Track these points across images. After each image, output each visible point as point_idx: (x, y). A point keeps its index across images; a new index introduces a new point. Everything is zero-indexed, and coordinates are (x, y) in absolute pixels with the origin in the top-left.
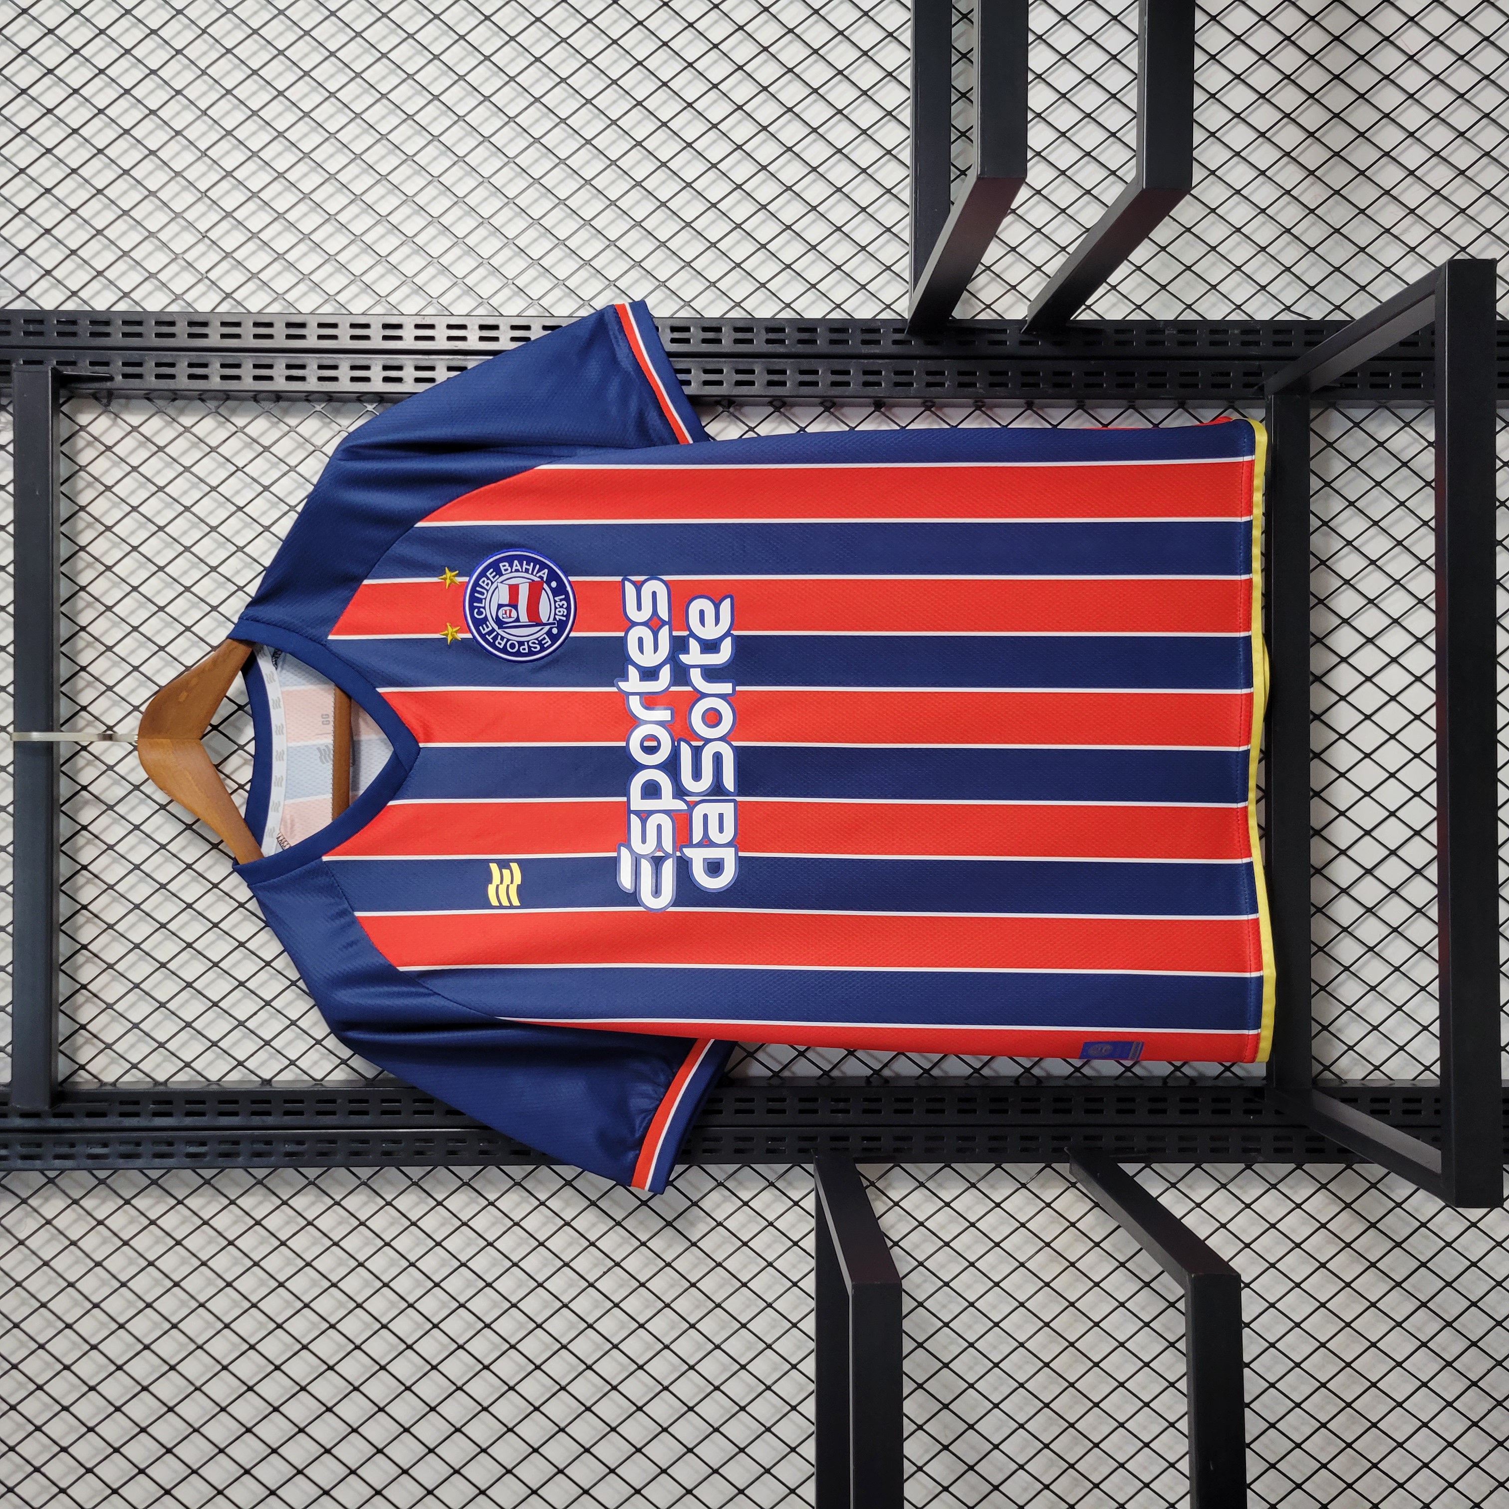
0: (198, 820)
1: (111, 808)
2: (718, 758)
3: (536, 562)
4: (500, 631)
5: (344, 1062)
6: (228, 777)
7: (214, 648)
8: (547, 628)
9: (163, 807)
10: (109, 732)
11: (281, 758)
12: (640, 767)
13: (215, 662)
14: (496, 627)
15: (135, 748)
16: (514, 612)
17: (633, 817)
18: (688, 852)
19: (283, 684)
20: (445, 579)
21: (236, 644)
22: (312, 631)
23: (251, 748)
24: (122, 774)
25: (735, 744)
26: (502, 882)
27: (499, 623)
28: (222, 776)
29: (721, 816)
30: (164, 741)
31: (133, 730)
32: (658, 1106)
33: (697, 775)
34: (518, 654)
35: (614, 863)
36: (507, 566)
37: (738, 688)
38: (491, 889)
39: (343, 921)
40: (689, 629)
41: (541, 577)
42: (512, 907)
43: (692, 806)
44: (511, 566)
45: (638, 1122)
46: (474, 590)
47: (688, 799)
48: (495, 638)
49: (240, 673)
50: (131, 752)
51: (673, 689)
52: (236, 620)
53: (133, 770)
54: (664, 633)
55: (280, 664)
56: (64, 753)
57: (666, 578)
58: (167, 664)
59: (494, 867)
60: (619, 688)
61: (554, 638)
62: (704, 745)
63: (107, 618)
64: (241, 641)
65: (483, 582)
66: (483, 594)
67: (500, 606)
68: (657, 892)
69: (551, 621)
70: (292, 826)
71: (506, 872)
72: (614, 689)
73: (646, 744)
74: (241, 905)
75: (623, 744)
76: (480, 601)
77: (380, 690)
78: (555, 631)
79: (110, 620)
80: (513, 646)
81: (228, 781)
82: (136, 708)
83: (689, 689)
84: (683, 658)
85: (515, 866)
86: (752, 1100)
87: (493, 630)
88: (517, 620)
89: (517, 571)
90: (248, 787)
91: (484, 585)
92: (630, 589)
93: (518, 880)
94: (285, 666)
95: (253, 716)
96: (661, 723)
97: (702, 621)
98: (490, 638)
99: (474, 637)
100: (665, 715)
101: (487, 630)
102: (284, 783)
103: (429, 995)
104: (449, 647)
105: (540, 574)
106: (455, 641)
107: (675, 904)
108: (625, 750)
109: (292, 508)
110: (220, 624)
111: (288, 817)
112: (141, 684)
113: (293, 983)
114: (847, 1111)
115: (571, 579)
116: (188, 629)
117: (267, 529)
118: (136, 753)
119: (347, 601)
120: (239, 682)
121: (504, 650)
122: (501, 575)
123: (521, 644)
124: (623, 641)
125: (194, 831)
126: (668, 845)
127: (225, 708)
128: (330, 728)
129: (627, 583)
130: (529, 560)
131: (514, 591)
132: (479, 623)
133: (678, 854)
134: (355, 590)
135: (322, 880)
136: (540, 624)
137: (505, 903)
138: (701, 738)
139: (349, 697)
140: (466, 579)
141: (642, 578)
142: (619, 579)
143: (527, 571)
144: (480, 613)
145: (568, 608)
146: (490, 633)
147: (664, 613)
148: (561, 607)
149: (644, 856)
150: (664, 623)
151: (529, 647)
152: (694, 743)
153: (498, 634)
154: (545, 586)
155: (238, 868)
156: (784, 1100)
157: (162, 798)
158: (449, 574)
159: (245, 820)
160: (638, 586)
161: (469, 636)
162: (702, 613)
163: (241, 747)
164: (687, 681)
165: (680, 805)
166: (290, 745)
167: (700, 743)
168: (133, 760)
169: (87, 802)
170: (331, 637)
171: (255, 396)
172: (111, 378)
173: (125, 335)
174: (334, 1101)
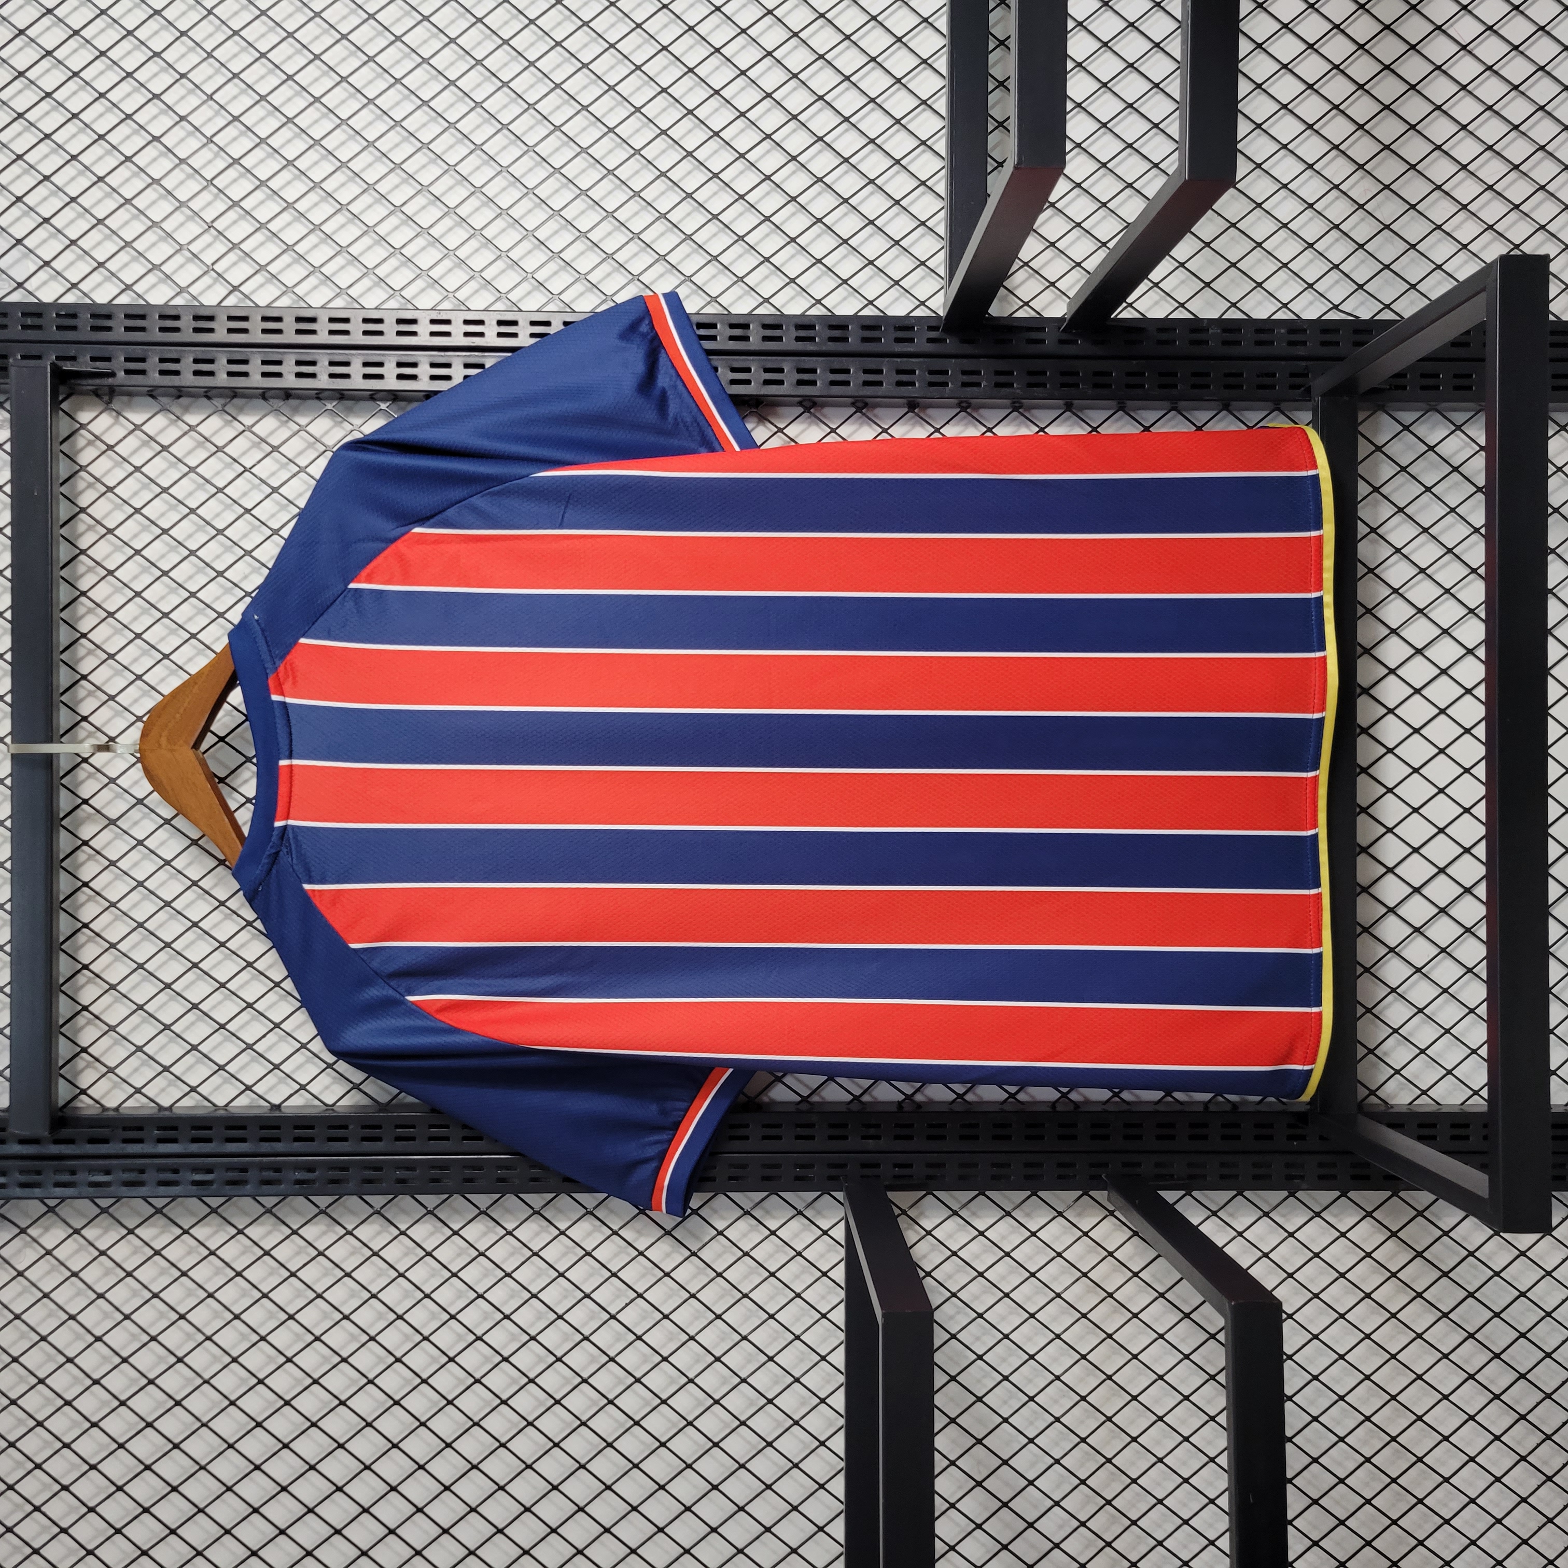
0: (204, 835)
1: (113, 822)
5: (356, 1086)
9: (168, 822)
10: (111, 744)
15: (139, 760)
24: (125, 787)
50: (134, 765)
53: (136, 783)
56: (64, 765)
58: (172, 672)
63: (109, 624)
82: (139, 719)
86: (779, 1126)
112: (145, 694)
114: (878, 1137)
116: (193, 636)
118: (139, 765)
125: (200, 846)
156: (813, 1126)
157: (167, 812)
168: (137, 772)
169: (89, 817)
171: (264, 394)
172: (113, 375)
173: (127, 329)
174: (345, 1127)
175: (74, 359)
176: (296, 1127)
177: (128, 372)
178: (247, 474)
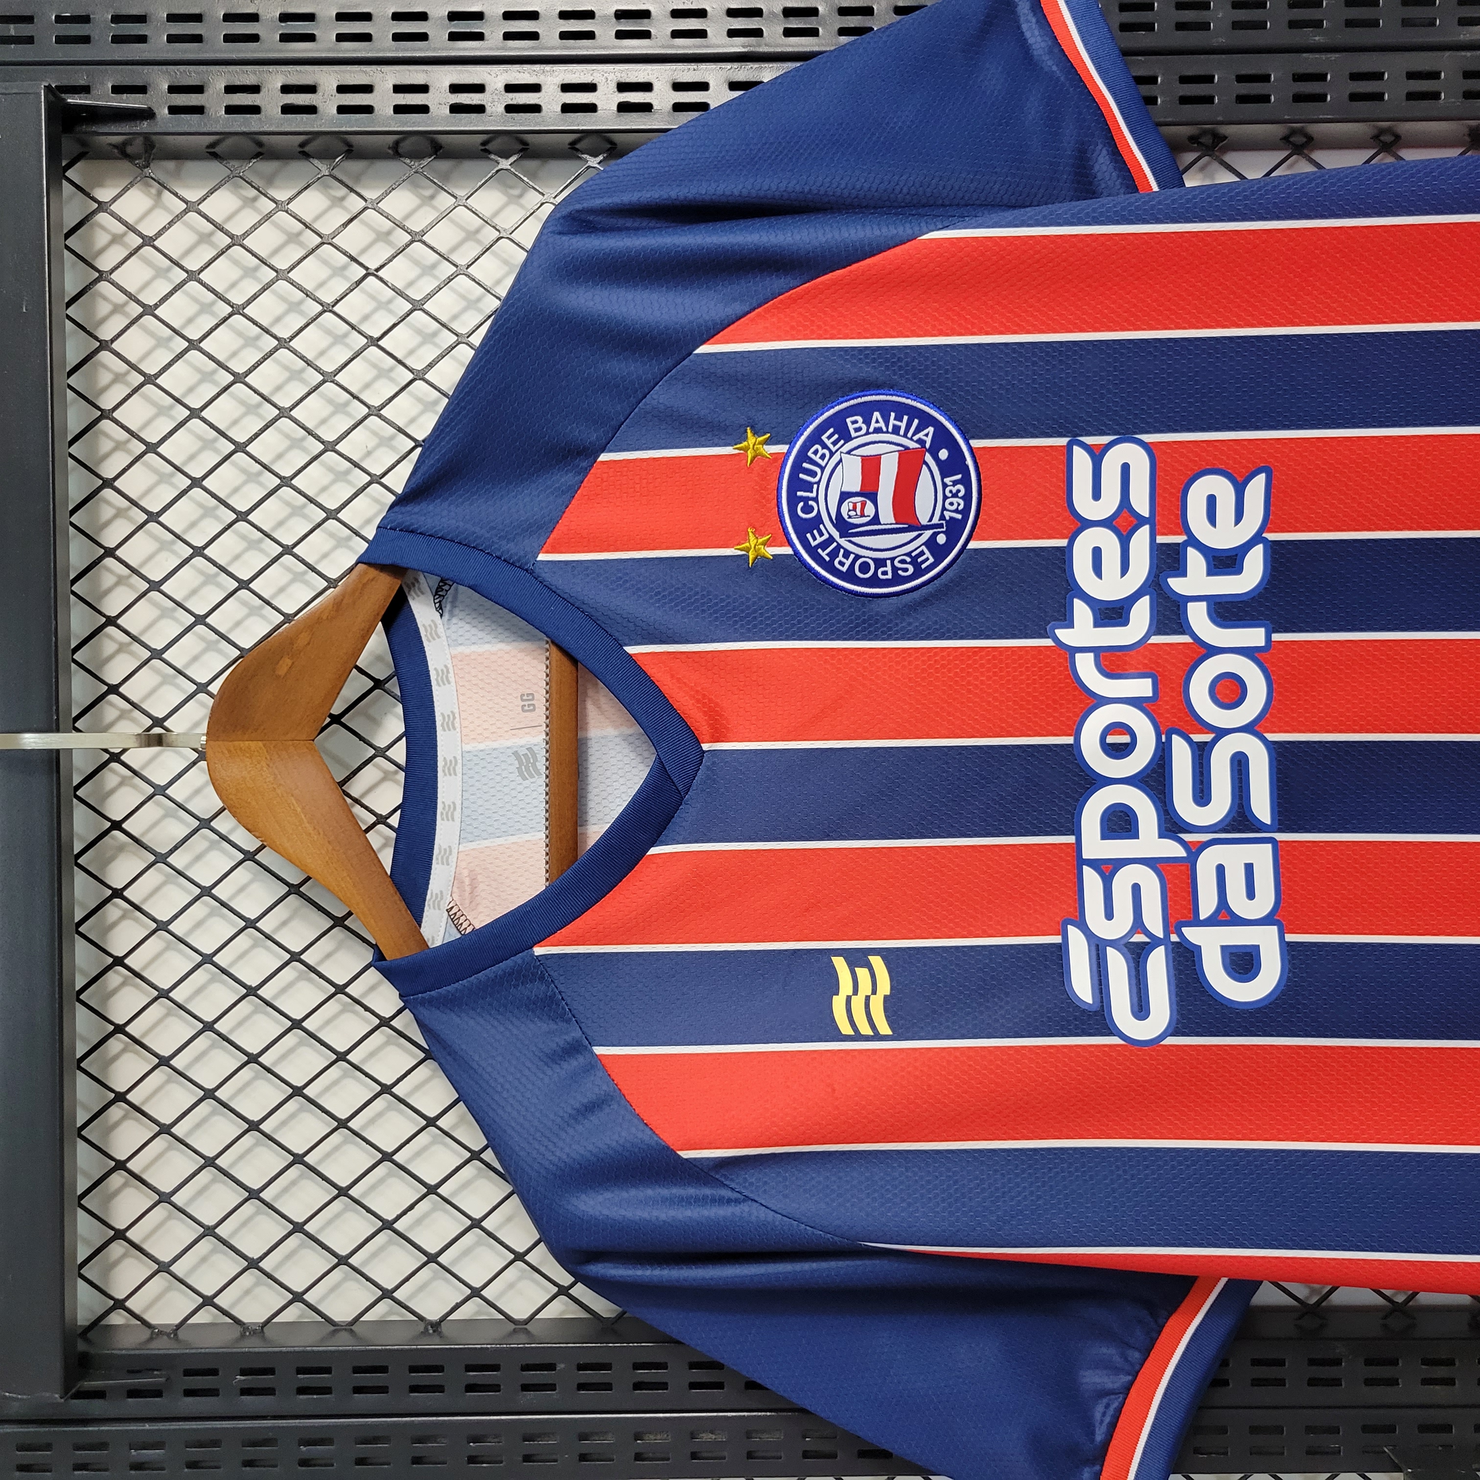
0: (308, 879)
1: (161, 858)
2: (1240, 763)
3: (914, 413)
4: (843, 542)
5: (563, 1291)
6: (357, 801)
7: (332, 583)
8: (928, 534)
9: (250, 856)
10: (157, 730)
11: (452, 772)
12: (1098, 782)
13: (338, 605)
14: (836, 534)
15: (202, 756)
16: (870, 506)
17: (1087, 871)
18: (1192, 934)
19: (453, 643)
20: (746, 449)
21: (373, 572)
22: (511, 548)
23: (399, 753)
24: (179, 799)
25: (1271, 737)
26: (856, 991)
27: (843, 526)
28: (349, 800)
29: (1249, 869)
30: (253, 744)
31: (197, 725)
32: (1132, 1383)
33: (1202, 795)
34: (874, 581)
35: (1059, 954)
36: (860, 423)
37: (1276, 637)
38: (838, 1004)
39: (575, 1063)
40: (1187, 531)
41: (921, 442)
42: (877, 1037)
43: (1195, 851)
44: (867, 422)
45: (1098, 1416)
46: (797, 468)
47: (1187, 837)
48: (834, 554)
49: (380, 623)
50: (194, 763)
51: (1155, 639)
52: (370, 533)
53: (197, 792)
54: (1141, 540)
55: (447, 608)
56: (80, 767)
57: (1147, 438)
58: (253, 612)
59: (840, 963)
60: (1056, 639)
61: (940, 553)
62: (1215, 741)
63: (150, 534)
64: (383, 568)
65: (815, 452)
66: (813, 474)
67: (844, 496)
68: (1141, 1009)
69: (935, 520)
70: (473, 888)
71: (862, 973)
72: (1048, 642)
73: (1110, 739)
74: (385, 1022)
75: (1070, 740)
76: (808, 487)
77: (631, 650)
78: (941, 539)
79: (156, 538)
80: (865, 568)
81: (357, 810)
82: (202, 688)
83: (1186, 639)
84: (1176, 584)
85: (876, 961)
86: (1281, 1363)
87: (831, 539)
88: (876, 520)
89: (878, 430)
90: (394, 820)
91: (817, 458)
92: (1081, 460)
93: (885, 986)
94: (456, 611)
95: (403, 700)
96: (1135, 702)
97: (1212, 518)
98: (824, 554)
99: (796, 552)
100: (1143, 687)
101: (819, 540)
102: (457, 814)
103: (737, 1201)
104: (751, 570)
105: (921, 435)
106: (761, 560)
107: (1175, 1029)
108: (1073, 752)
109: (461, 339)
110: (341, 543)
111: (466, 873)
112: (209, 647)
113: (475, 1156)
114: (1450, 1382)
115: (975, 443)
116: (288, 550)
117: (419, 376)
118: (203, 764)
119: (572, 491)
120: (378, 641)
121: (850, 576)
122: (848, 438)
123: (879, 563)
124: (1064, 556)
125: (302, 896)
126: (1154, 923)
127: (355, 685)
128: (540, 715)
129: (1076, 449)
130: (901, 410)
131: (871, 466)
132: (805, 527)
133: (1174, 938)
134: (586, 471)
135: (536, 989)
136: (915, 526)
137: (865, 1029)
138: (1208, 728)
139: (574, 661)
140: (784, 448)
141: (1105, 440)
142: (1063, 441)
143: (896, 430)
144: (808, 509)
145: (967, 498)
146: (824, 545)
147: (1141, 504)
148: (955, 495)
149: (1113, 943)
150: (1141, 521)
151: (895, 569)
152: (1197, 738)
153: (839, 546)
154: (928, 458)
155: (379, 960)
156: (1337, 1362)
157: (249, 843)
158: (751, 439)
159: (391, 876)
160: (1097, 455)
161: (788, 551)
162: (1212, 501)
163: (381, 752)
164: (1181, 626)
165: (1172, 849)
166: (467, 748)
167: (1207, 737)
168: (199, 775)
169: (121, 848)
170: (542, 557)
171: (396, 146)
172: (148, 114)
173: (172, 39)
174: (551, 1367)
175: (85, 90)
176: (469, 1368)
177: (173, 110)
178: (371, 279)
